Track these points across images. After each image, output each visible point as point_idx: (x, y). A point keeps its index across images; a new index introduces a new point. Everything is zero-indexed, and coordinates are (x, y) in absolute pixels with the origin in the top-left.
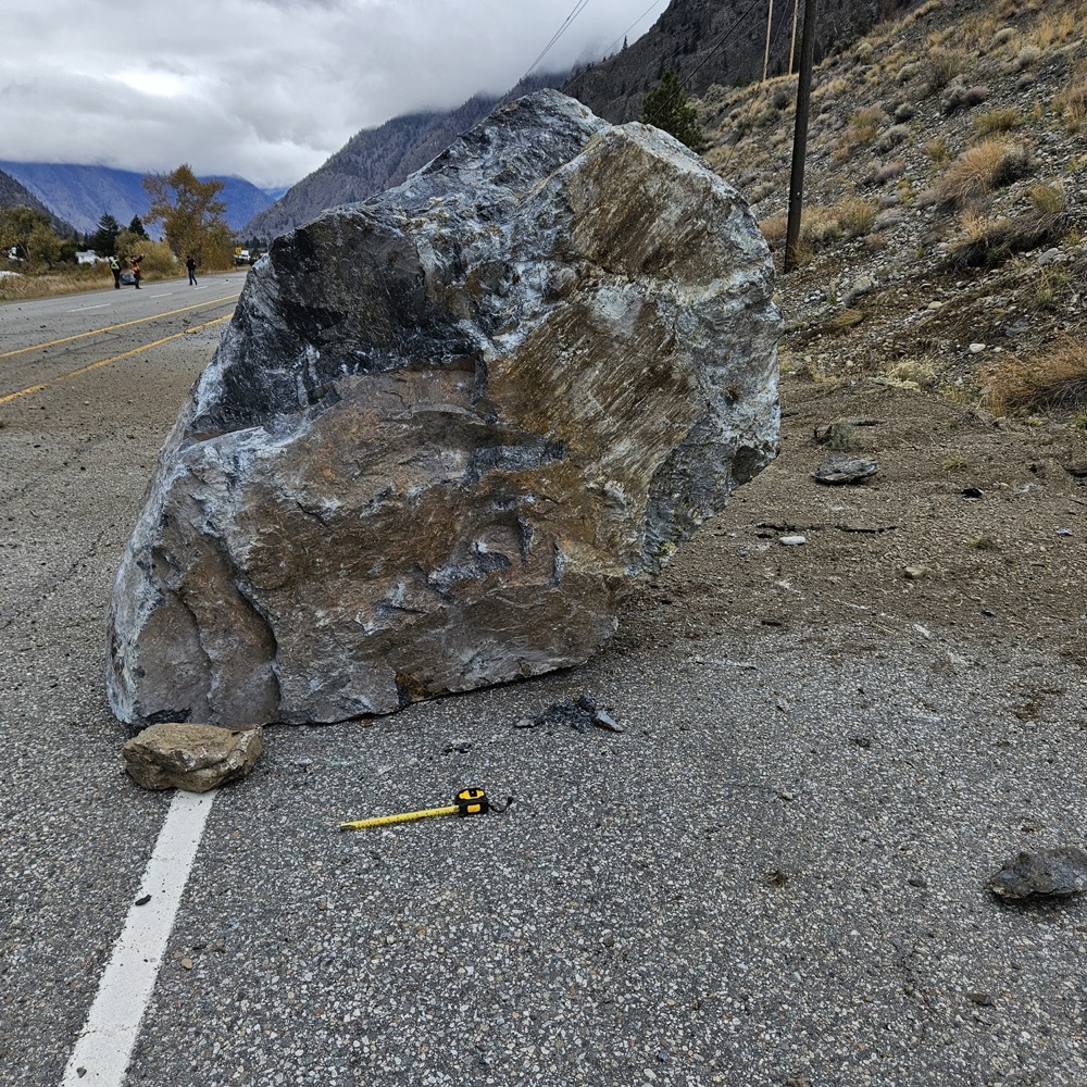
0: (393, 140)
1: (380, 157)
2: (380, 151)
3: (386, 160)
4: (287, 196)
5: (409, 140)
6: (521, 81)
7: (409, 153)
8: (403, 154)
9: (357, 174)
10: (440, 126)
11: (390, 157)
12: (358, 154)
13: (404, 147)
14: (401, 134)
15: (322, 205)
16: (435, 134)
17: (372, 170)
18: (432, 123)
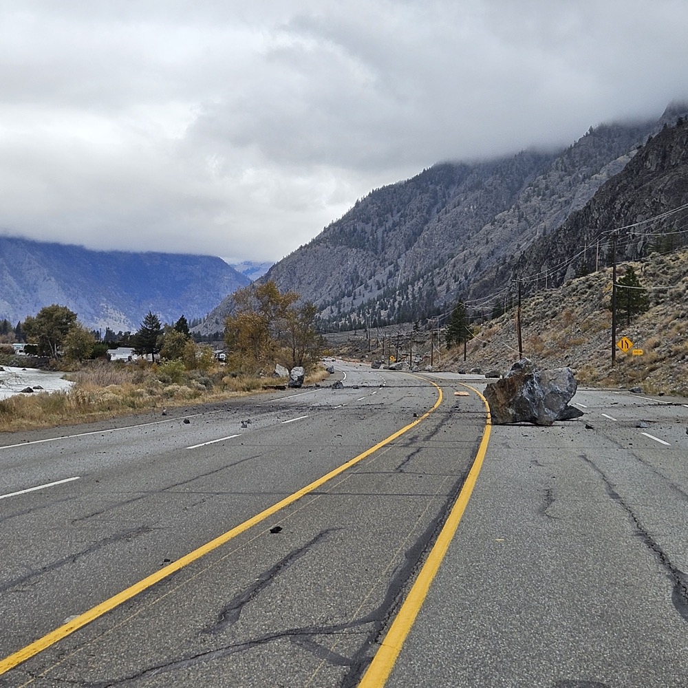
0: (414, 204)
1: (395, 225)
2: (396, 218)
3: (404, 228)
4: (268, 275)
5: (436, 203)
6: (591, 130)
7: (435, 220)
8: (426, 222)
9: (363, 247)
10: (478, 186)
11: (408, 224)
12: (367, 221)
13: (429, 212)
14: (426, 196)
15: (313, 286)
16: (471, 196)
17: (383, 242)
18: (468, 182)
